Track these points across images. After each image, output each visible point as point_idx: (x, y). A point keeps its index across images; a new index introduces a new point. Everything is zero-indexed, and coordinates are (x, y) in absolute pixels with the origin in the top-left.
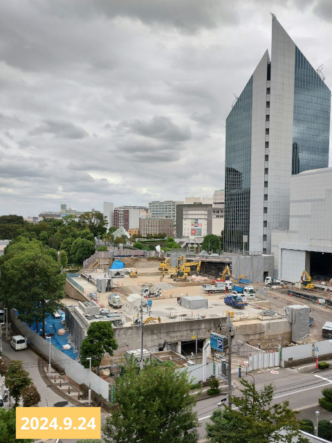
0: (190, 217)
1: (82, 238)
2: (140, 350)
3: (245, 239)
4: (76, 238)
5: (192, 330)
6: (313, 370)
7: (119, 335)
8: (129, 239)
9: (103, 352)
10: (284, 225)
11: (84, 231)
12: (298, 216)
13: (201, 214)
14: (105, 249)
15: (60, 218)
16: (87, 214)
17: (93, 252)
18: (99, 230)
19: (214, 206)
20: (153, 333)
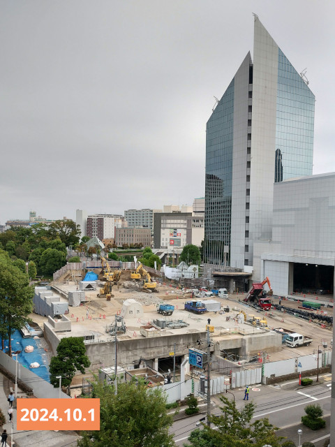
0: (169, 226)
1: (52, 248)
2: (114, 368)
3: (226, 249)
4: (46, 249)
5: (169, 346)
6: (295, 387)
7: (91, 352)
8: (104, 249)
9: (74, 370)
10: (267, 236)
11: (55, 241)
12: (282, 226)
13: (180, 223)
14: (76, 261)
15: (29, 227)
16: (58, 222)
17: (64, 263)
18: (71, 240)
19: (193, 215)
20: (128, 350)
